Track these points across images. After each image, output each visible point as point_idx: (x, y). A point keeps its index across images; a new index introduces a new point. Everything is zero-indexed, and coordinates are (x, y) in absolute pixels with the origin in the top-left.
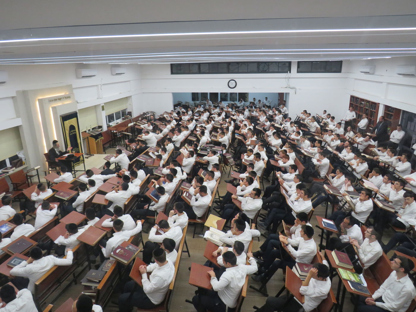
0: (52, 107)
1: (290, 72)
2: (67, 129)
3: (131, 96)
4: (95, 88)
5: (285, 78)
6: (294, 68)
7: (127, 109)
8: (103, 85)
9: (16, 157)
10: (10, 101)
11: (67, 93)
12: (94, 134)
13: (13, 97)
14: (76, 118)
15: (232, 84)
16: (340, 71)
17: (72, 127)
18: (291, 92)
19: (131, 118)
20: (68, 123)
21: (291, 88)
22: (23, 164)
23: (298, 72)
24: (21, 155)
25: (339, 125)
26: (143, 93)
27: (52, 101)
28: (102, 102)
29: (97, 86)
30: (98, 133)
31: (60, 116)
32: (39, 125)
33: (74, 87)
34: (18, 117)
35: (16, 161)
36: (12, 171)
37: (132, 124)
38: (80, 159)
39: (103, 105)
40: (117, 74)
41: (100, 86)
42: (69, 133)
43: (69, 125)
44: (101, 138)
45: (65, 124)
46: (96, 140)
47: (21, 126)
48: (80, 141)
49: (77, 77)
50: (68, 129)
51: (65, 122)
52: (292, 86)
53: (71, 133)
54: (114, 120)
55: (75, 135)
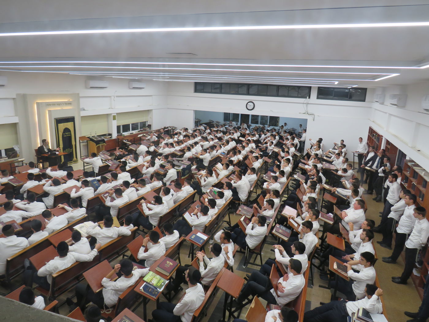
0: (48, 110)
1: (309, 98)
2: (60, 131)
3: (152, 110)
4: (108, 99)
5: (303, 103)
6: (314, 94)
7: (147, 121)
8: (117, 96)
9: (12, 149)
10: (12, 102)
11: (71, 100)
12: (96, 140)
13: (14, 99)
14: (73, 123)
15: (250, 106)
16: (364, 101)
17: (67, 130)
18: (309, 118)
19: (150, 130)
20: (62, 126)
21: (309, 114)
22: (18, 156)
23: (318, 98)
24: (16, 149)
25: (337, 155)
26: (168, 108)
27: (50, 105)
28: (114, 112)
29: (110, 97)
30: (100, 139)
31: (55, 119)
32: (35, 124)
33: (80, 95)
34: (16, 115)
35: (11, 152)
36: (4, 160)
37: (142, 135)
38: (73, 159)
39: (116, 115)
40: (133, 88)
41: (113, 98)
42: (63, 135)
43: (64, 128)
44: (102, 144)
45: (59, 126)
46: (96, 145)
47: (18, 123)
48: (75, 143)
49: (86, 88)
50: (62, 131)
51: (59, 124)
52: (310, 112)
53: (65, 135)
54: (130, 131)
55: (70, 138)
